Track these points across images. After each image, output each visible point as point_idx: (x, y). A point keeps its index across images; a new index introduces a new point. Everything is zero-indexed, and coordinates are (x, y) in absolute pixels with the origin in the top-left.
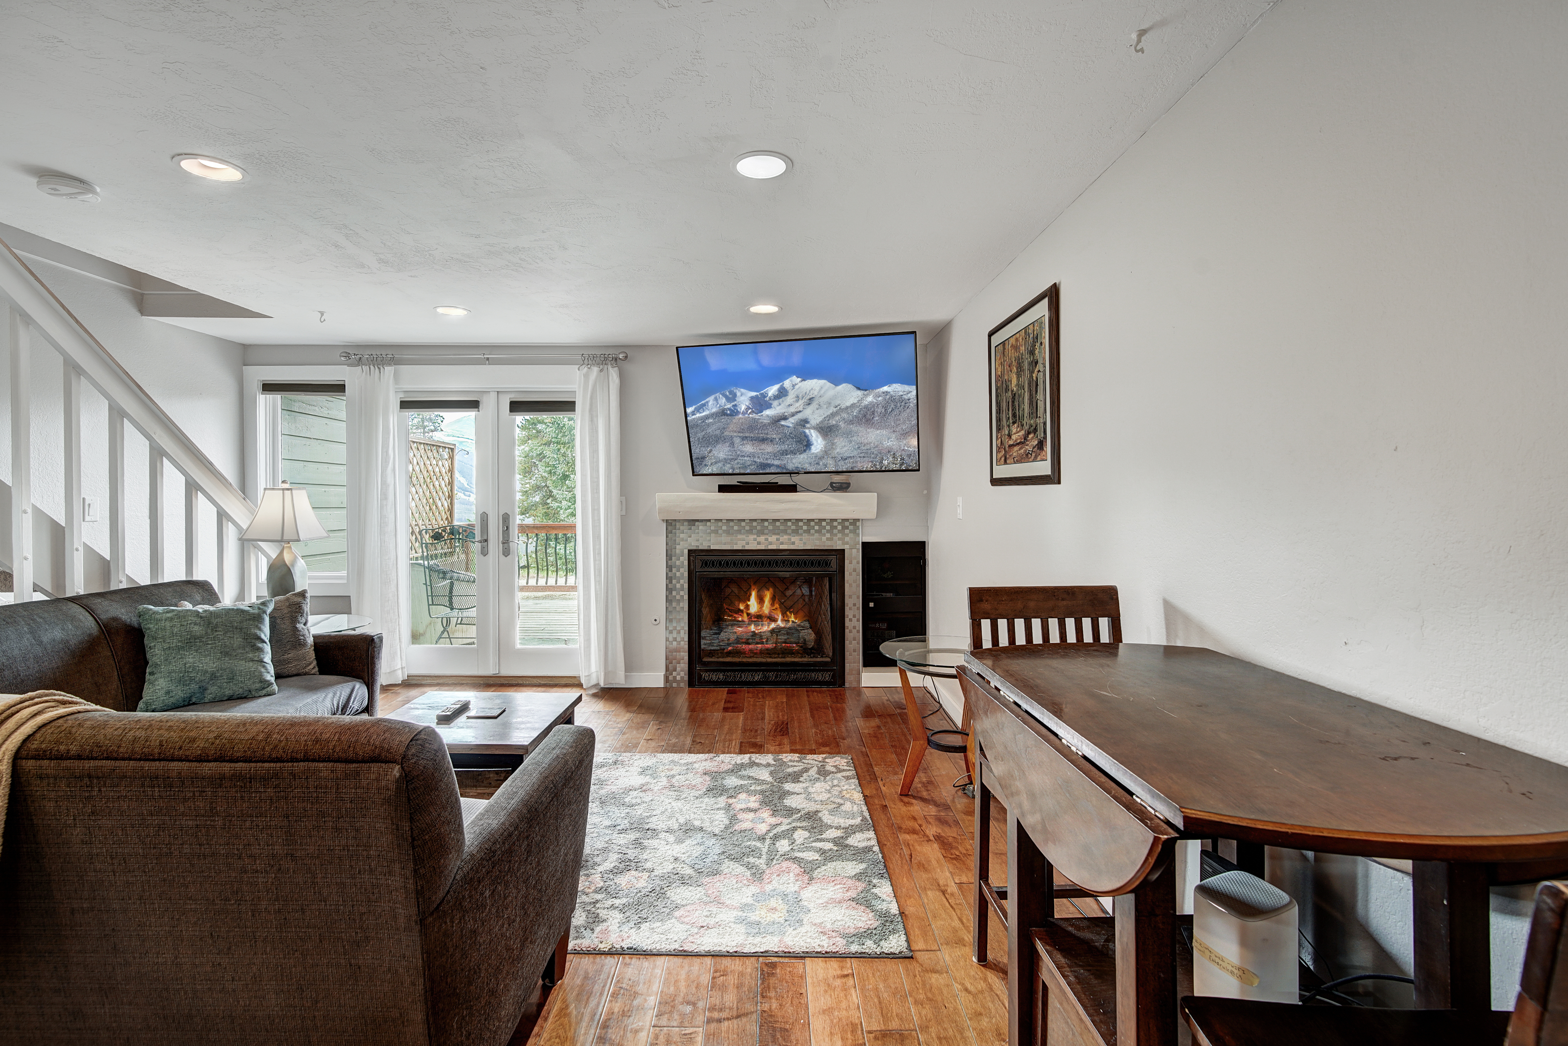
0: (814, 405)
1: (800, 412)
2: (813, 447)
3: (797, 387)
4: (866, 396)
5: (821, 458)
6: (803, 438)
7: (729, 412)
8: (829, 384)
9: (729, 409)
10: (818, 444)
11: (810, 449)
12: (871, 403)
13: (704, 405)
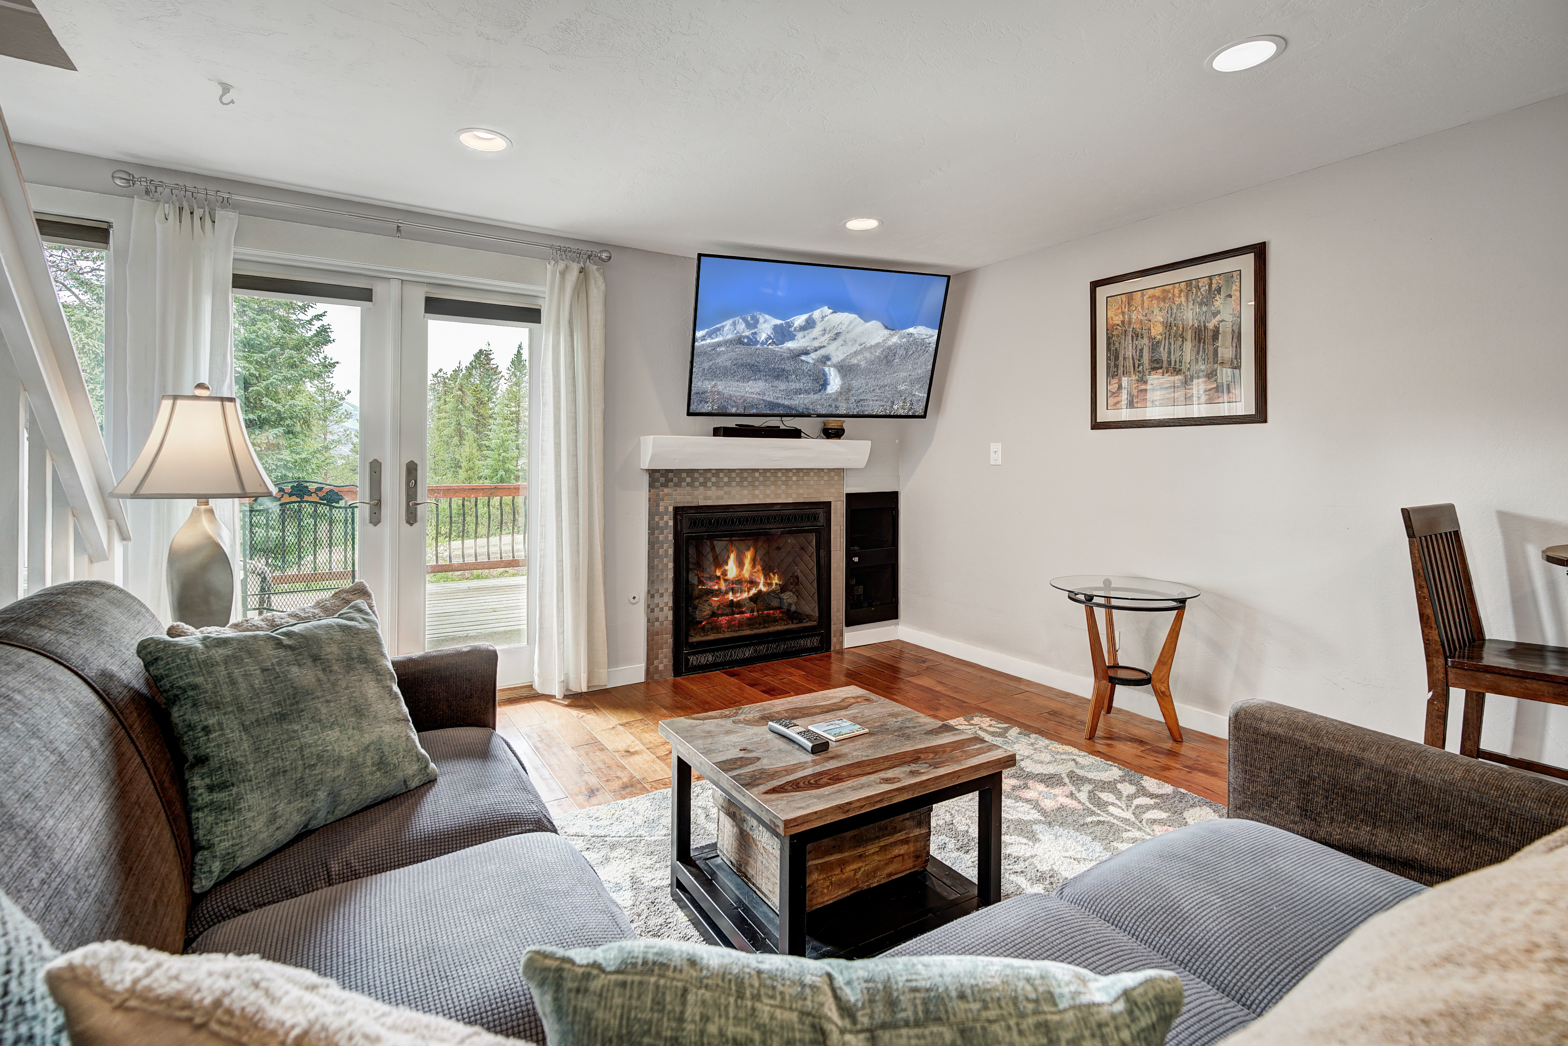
0: (840, 341)
1: (824, 347)
2: (829, 388)
3: (826, 319)
4: (891, 336)
5: (836, 400)
6: (821, 376)
7: (746, 340)
8: (859, 320)
9: (748, 337)
10: (835, 383)
11: (826, 389)
12: (895, 344)
13: (718, 329)
